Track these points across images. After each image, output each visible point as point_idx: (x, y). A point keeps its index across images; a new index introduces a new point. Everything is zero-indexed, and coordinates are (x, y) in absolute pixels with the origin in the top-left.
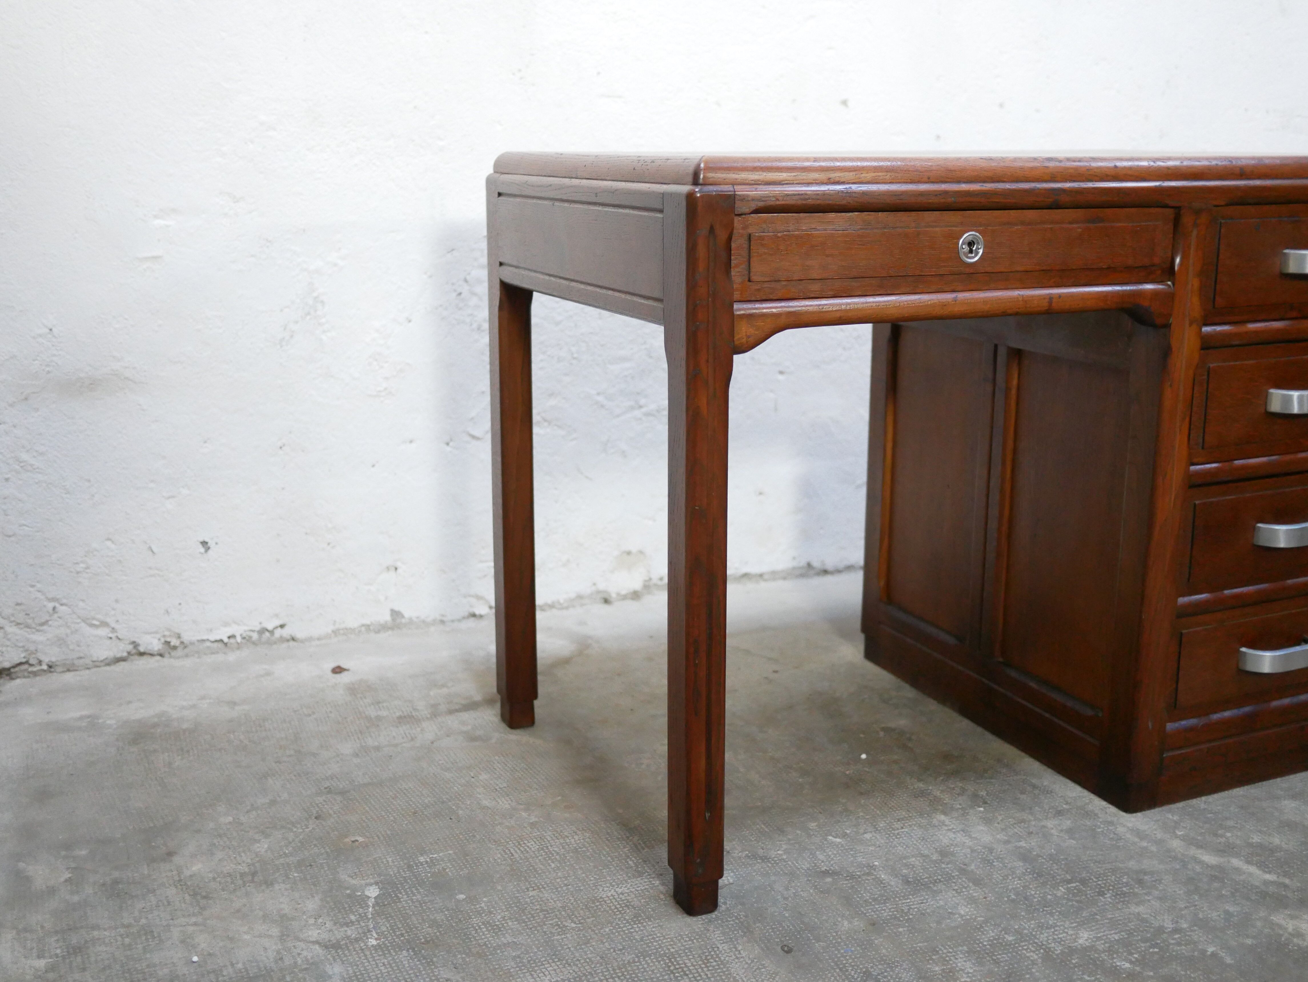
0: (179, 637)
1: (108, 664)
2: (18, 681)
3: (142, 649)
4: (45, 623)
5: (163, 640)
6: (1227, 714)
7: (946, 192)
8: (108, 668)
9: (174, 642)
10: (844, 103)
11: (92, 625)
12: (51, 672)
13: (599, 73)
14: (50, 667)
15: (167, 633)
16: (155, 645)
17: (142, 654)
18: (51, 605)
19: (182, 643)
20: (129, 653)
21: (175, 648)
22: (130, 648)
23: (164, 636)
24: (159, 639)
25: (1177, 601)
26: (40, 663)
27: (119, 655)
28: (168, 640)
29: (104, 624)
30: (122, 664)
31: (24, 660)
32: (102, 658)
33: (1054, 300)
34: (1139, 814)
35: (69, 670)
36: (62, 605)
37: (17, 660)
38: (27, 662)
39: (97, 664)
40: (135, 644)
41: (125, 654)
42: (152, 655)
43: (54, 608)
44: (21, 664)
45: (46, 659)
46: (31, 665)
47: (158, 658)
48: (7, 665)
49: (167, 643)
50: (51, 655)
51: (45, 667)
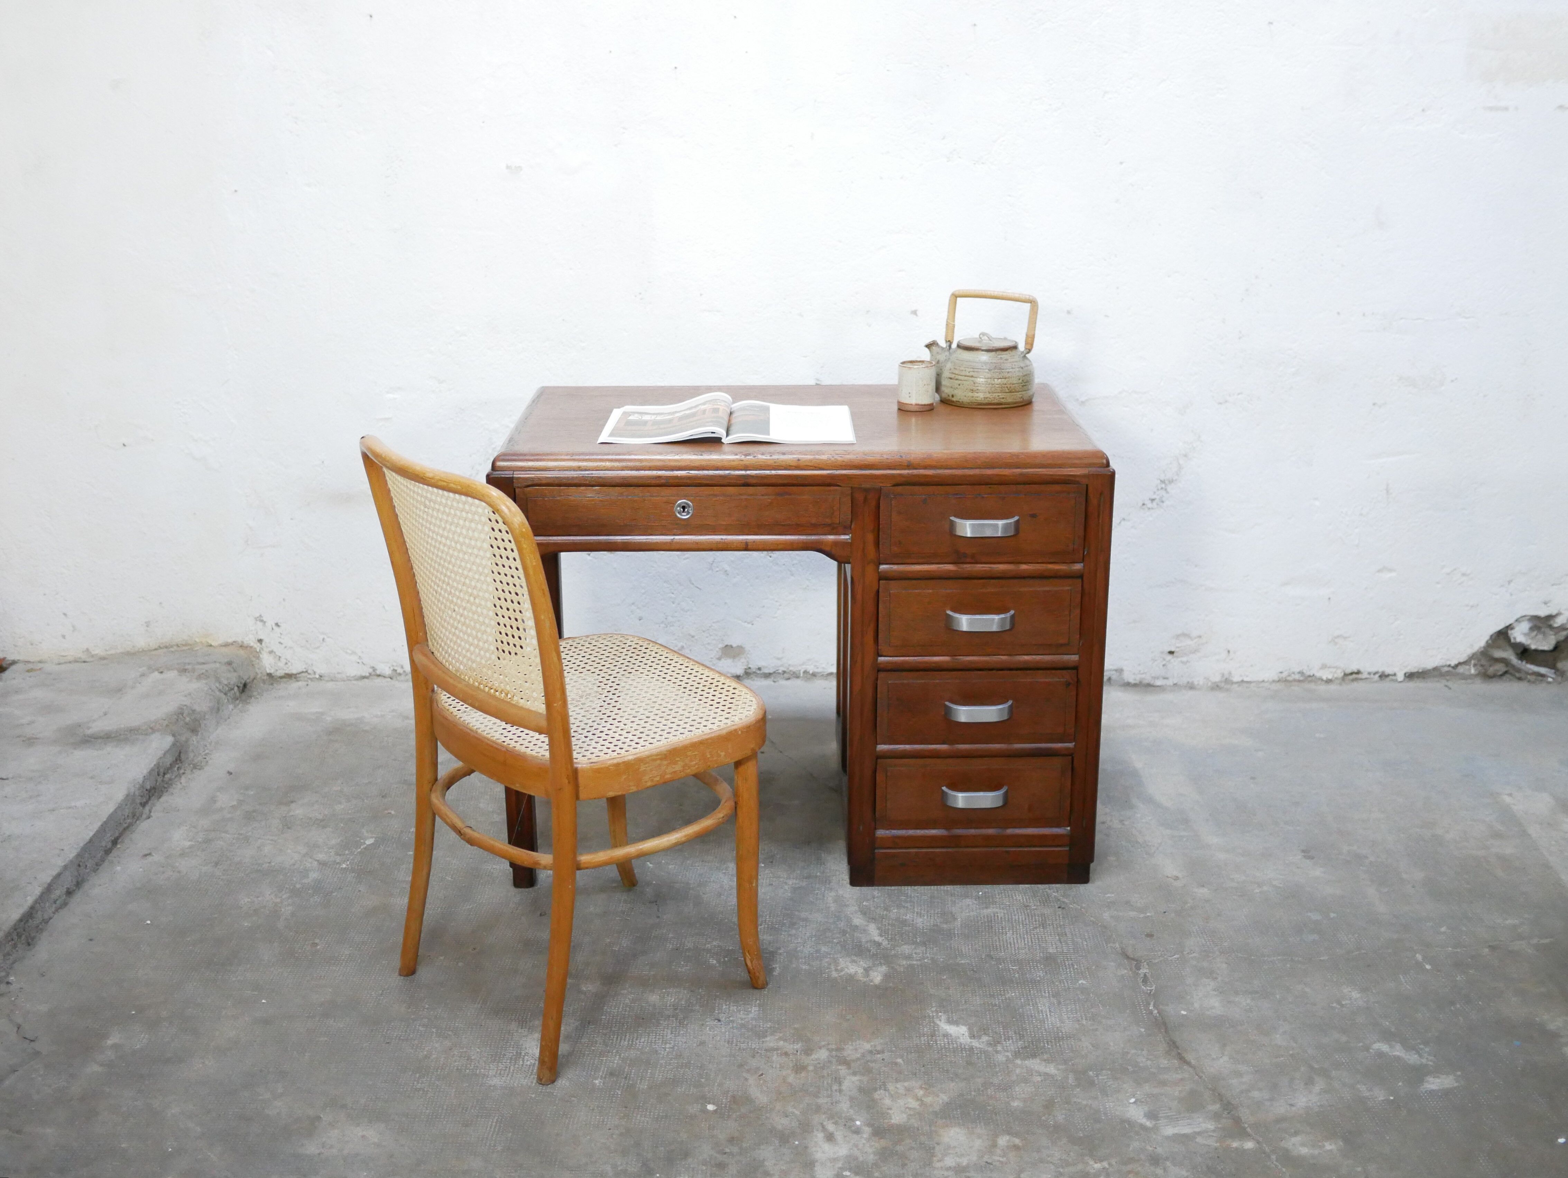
0: (402, 667)
1: (357, 680)
2: (300, 683)
3: (378, 672)
4: (318, 647)
5: (392, 668)
6: (933, 832)
7: (659, 477)
8: (355, 682)
9: (400, 670)
10: (915, 313)
11: (347, 653)
12: (321, 680)
13: (701, 295)
14: (321, 676)
15: (395, 664)
16: (388, 672)
17: (379, 676)
18: (321, 637)
19: (404, 671)
20: (370, 674)
21: (400, 674)
22: (371, 670)
23: (393, 666)
24: (390, 668)
25: (876, 747)
26: (315, 673)
27: (364, 674)
28: (396, 668)
29: (354, 653)
30: (366, 680)
31: (305, 670)
32: (352, 675)
33: (749, 544)
34: (858, 888)
35: (332, 680)
36: (328, 637)
37: (300, 670)
38: (306, 672)
39: (349, 679)
40: (374, 670)
41: (368, 674)
42: (384, 677)
43: (323, 639)
44: (303, 672)
45: (319, 671)
46: (309, 674)
47: (389, 679)
48: (294, 672)
49: (395, 670)
50: (321, 669)
51: (317, 676)
